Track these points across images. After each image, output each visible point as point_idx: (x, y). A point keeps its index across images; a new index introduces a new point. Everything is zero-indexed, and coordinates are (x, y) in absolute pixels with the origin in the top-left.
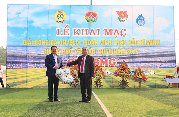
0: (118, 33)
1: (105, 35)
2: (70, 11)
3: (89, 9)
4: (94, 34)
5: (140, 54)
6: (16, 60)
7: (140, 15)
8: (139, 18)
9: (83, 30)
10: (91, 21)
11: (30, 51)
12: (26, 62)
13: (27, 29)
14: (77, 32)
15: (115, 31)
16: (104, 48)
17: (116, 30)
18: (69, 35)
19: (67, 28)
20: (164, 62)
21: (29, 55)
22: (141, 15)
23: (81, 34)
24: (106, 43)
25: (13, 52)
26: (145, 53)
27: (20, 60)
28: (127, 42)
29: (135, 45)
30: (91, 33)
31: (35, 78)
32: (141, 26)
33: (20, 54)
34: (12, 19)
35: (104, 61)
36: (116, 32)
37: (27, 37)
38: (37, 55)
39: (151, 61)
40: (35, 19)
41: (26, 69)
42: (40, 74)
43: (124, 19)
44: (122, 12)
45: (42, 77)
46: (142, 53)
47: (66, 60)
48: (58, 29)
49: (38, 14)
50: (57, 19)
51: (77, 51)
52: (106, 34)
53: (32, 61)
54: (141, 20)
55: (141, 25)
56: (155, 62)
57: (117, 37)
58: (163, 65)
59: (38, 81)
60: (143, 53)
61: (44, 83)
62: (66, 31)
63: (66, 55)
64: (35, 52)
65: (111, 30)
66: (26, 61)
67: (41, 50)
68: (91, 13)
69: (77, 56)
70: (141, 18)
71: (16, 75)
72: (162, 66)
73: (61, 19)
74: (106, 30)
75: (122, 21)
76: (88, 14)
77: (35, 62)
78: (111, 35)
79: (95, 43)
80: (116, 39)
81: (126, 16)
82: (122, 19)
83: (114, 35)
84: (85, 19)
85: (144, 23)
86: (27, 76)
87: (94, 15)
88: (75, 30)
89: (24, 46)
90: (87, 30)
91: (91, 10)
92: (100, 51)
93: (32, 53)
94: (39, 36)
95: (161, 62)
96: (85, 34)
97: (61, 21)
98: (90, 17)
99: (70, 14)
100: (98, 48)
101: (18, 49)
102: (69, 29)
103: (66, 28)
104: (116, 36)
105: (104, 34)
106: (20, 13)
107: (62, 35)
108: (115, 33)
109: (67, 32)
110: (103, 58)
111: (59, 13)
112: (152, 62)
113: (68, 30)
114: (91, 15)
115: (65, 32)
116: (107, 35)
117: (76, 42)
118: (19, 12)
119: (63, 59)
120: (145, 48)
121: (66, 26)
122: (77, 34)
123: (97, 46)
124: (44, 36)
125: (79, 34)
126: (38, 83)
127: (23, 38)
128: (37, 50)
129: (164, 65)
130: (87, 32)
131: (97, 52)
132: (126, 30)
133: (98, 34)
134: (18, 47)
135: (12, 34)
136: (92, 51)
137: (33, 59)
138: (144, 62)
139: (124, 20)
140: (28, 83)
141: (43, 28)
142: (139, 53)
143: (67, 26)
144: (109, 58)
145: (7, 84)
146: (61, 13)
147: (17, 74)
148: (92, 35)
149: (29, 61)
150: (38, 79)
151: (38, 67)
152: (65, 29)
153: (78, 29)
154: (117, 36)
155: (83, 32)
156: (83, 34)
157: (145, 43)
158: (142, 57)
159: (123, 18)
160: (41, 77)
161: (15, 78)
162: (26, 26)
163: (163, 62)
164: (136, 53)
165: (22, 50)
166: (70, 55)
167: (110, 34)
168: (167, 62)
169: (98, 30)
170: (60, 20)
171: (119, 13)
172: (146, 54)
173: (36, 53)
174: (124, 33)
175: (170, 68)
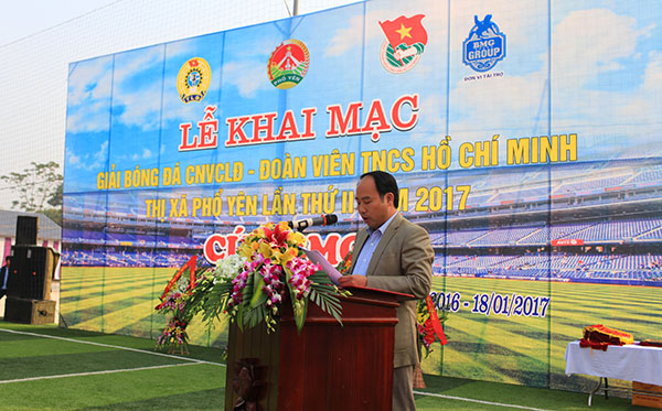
0: (381, 117)
1: (333, 131)
2: (223, 53)
3: (283, 32)
4: (295, 135)
5: (472, 211)
6: (81, 240)
7: (481, 19)
8: (475, 37)
9: (257, 119)
10: (287, 80)
11: (114, 209)
12: (104, 246)
13: (109, 135)
14: (238, 129)
15: (373, 111)
16: (325, 187)
17: (377, 105)
18: (214, 144)
19: (211, 120)
20: (599, 249)
21: (111, 221)
22: (488, 17)
23: (250, 139)
24: (333, 165)
25: (77, 214)
26: (497, 203)
27: (90, 238)
28: (418, 154)
29: (455, 166)
30: (284, 128)
31: (120, 302)
32: (482, 74)
33: (91, 219)
34: (77, 108)
35: (323, 244)
36: (376, 115)
37: (108, 162)
38: (129, 223)
39: (526, 247)
40: (127, 100)
41: (102, 268)
42: (133, 288)
43: (412, 51)
44: (402, 20)
45: (137, 297)
46: (482, 205)
47: (203, 241)
48: (185, 127)
49: (137, 82)
50: (183, 90)
51: (235, 203)
52: (338, 128)
53: (117, 242)
54: (484, 43)
55: (483, 67)
56: (549, 250)
57: (376, 136)
58: (593, 269)
59: (127, 311)
60: (488, 203)
61: (142, 320)
62: (207, 131)
63: (202, 221)
64: (125, 211)
65: (354, 107)
66: (103, 241)
67: (139, 203)
68: (289, 48)
69: (235, 226)
70: (487, 34)
71: (80, 288)
72: (587, 275)
73: (196, 87)
74: (336, 110)
75: (400, 63)
76: (279, 55)
77: (123, 247)
78: (355, 128)
79: (296, 171)
80: (375, 147)
81: (419, 36)
82: (400, 54)
83: (368, 128)
84: (267, 76)
85: (498, 54)
86: (103, 294)
87: (299, 53)
88: (232, 121)
89: (100, 192)
90: (270, 117)
91: (288, 35)
92: (310, 201)
93: (118, 214)
94: (135, 157)
95: (581, 253)
96: (262, 137)
97: (194, 97)
98: (285, 63)
99: (222, 62)
100: (306, 188)
101: (86, 203)
102: (215, 123)
103: (205, 121)
104: (375, 131)
105: (330, 130)
106: (95, 86)
107: (194, 146)
108: (371, 119)
109: (209, 134)
110: (321, 234)
111: (191, 65)
112: (533, 250)
113: (212, 126)
114: (289, 54)
115: (203, 134)
116: (340, 133)
117: (236, 171)
118: (93, 83)
119: (194, 237)
120: (496, 181)
121: (209, 111)
122: (237, 139)
123: (301, 182)
124: (147, 154)
125: (244, 140)
126: (127, 318)
127: (99, 165)
128: (130, 206)
129: (596, 266)
130: (269, 127)
131: (300, 208)
132: (414, 100)
133: (308, 133)
134: (86, 197)
135: (76, 154)
136: (282, 202)
137: (120, 236)
138: (493, 248)
139: (410, 58)
140: (104, 316)
141: (146, 128)
142: (470, 205)
143: (211, 112)
144: (343, 233)
145: (61, 316)
146: (197, 64)
147: (83, 285)
148: (287, 136)
149: (110, 243)
150: (128, 304)
151: (131, 264)
152: (203, 125)
153: (243, 120)
154: (377, 132)
155: (257, 128)
156: (256, 139)
157: (503, 157)
158: (483, 225)
159: (404, 49)
160: (135, 300)
161: (78, 299)
162: (106, 126)
163: (593, 251)
164: (456, 208)
165: (95, 205)
166: (216, 222)
167: (349, 127)
168: (616, 253)
169: (308, 113)
170: (194, 90)
171: (389, 28)
172: (501, 208)
173: (125, 215)
174: (405, 115)
175: (634, 283)
